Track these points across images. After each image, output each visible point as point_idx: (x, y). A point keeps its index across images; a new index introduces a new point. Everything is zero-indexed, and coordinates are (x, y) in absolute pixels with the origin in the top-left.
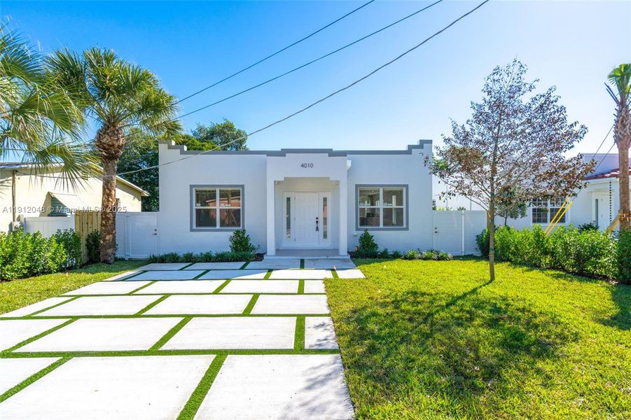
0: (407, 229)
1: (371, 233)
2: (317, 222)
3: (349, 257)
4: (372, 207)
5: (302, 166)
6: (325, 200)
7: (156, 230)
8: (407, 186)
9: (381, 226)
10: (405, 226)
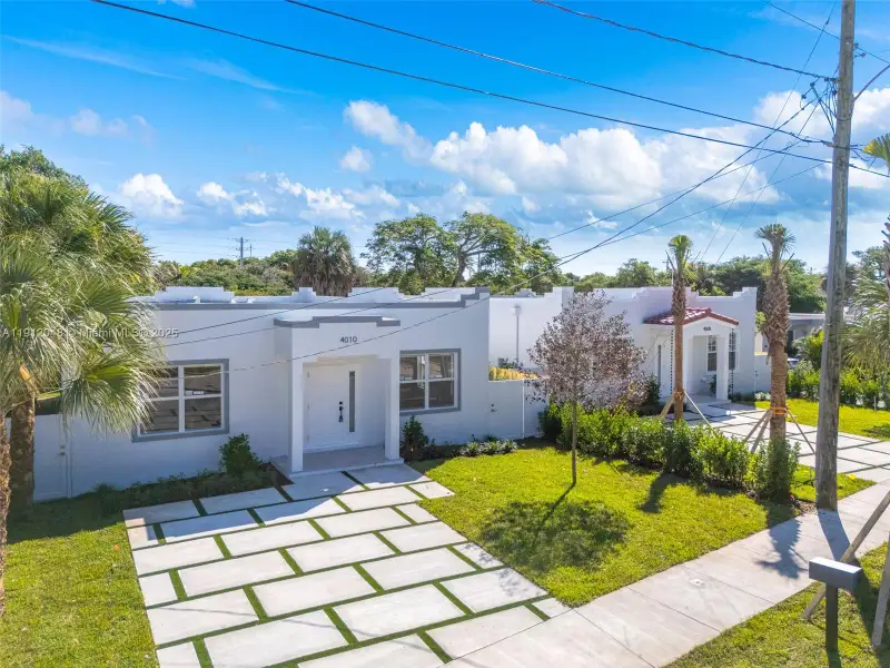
0: (459, 409)
1: (418, 418)
2: (341, 409)
3: (402, 461)
4: (413, 381)
5: (343, 340)
6: (352, 374)
7: (63, 447)
8: (459, 351)
9: (427, 408)
10: (456, 405)
